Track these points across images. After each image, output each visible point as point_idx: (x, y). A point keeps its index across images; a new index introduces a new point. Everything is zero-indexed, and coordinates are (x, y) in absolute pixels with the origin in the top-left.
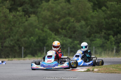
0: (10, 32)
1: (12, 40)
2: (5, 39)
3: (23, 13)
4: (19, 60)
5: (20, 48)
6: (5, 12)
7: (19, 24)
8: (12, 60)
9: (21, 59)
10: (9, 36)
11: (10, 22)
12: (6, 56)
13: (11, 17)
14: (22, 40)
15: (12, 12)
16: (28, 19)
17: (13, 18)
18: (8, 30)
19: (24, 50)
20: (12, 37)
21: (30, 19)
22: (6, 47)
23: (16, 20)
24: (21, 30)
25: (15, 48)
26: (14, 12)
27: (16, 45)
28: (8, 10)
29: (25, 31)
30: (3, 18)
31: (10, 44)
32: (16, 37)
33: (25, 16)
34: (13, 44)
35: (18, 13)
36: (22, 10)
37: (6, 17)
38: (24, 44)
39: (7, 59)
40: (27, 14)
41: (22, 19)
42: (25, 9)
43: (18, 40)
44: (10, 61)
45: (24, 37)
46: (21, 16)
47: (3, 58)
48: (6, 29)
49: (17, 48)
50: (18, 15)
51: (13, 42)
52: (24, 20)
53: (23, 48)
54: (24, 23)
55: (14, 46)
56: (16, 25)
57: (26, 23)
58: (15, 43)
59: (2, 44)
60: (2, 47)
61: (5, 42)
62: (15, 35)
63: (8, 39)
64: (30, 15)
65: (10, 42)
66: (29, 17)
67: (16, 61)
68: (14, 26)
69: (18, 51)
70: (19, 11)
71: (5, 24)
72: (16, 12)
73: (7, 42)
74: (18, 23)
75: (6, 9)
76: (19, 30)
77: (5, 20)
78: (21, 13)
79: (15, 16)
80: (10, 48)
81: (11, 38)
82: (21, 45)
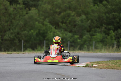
0: (10, 25)
1: (12, 33)
2: (5, 31)
3: (24, 6)
4: (18, 53)
5: (20, 41)
6: (6, 4)
7: (20, 17)
8: (12, 54)
9: (20, 52)
10: (10, 29)
11: (10, 15)
12: (6, 49)
13: (12, 9)
14: (22, 33)
15: (12, 5)
16: (28, 12)
17: (13, 11)
18: (9, 23)
19: (24, 43)
20: (13, 30)
21: (30, 11)
22: (6, 40)
23: (16, 12)
24: (22, 23)
25: (15, 41)
26: (15, 5)
27: (16, 38)
28: (9, 3)
29: (25, 24)
30: (4, 11)
31: (10, 37)
32: (17, 30)
33: (25, 9)
34: (13, 37)
35: (18, 6)
36: (22, 3)
37: (6, 9)
38: (24, 37)
39: (7, 53)
40: (27, 7)
41: (22, 11)
42: (26, 2)
43: (18, 34)
44: (9, 54)
45: (25, 30)
46: (21, 9)
47: (3, 51)
48: (6, 22)
49: (17, 41)
50: (18, 8)
51: (13, 35)
52: (25, 12)
53: (23, 41)
54: (25, 16)
55: (14, 39)
56: (16, 18)
57: (27, 16)
58: (15, 36)
59: (2, 37)
60: (2, 40)
61: (5, 35)
62: (15, 28)
63: (8, 32)
64: (31, 8)
65: (10, 35)
66: (30, 10)
67: (15, 54)
68: (14, 19)
69: (18, 44)
70: (19, 4)
71: (5, 17)
72: (17, 5)
73: (7, 35)
74: (18, 16)
75: (7, 2)
76: (19, 23)
77: (5, 13)
78: (21, 6)
79: (15, 9)
80: (10, 41)
81: (11, 31)
82: (21, 39)
